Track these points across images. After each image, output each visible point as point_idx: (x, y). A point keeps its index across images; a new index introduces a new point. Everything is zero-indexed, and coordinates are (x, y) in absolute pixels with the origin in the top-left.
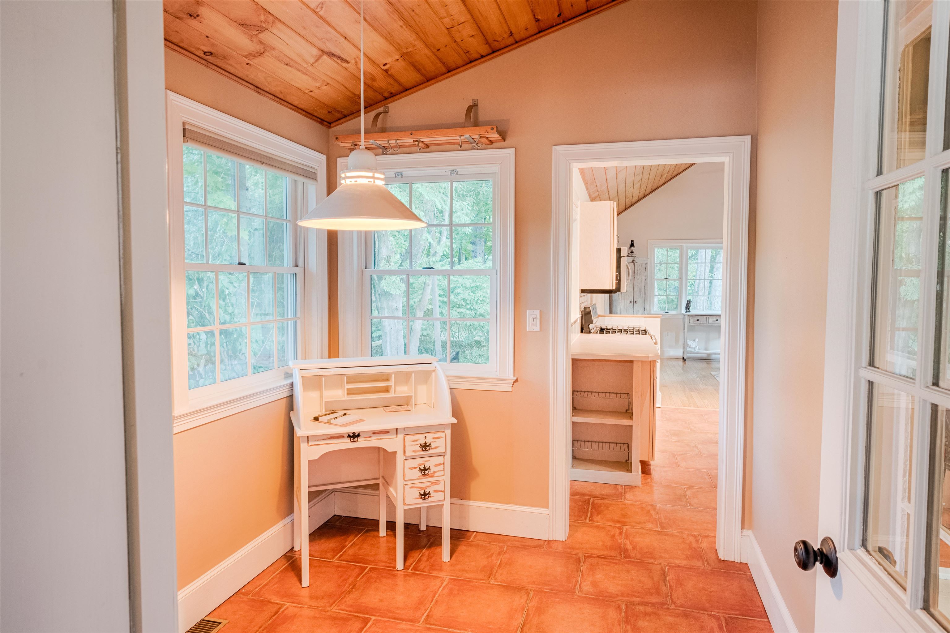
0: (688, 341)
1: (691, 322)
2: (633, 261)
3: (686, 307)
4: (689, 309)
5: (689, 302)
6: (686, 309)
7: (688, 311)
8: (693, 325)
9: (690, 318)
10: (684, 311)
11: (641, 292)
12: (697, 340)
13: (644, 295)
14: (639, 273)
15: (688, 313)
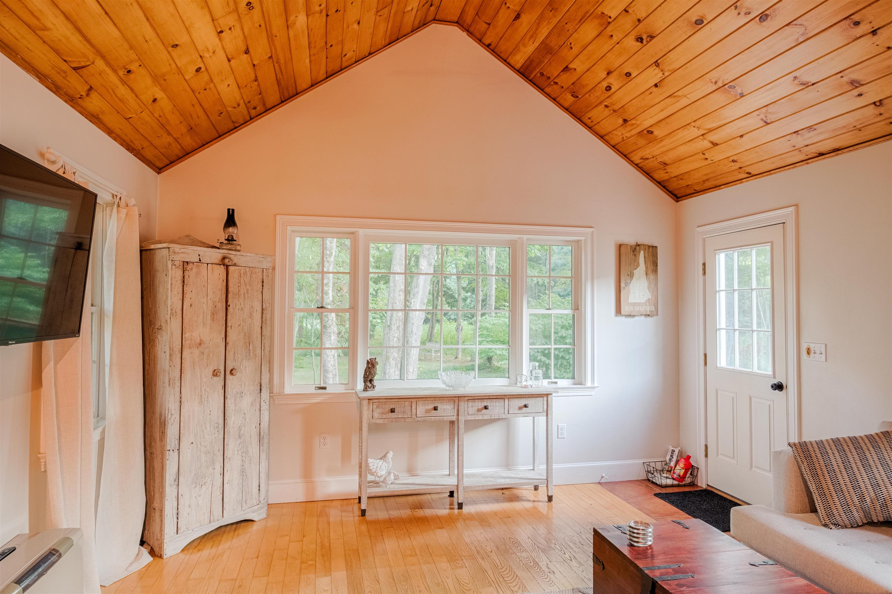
0: (370, 460)
1: (376, 415)
2: (224, 258)
3: (364, 377)
4: (371, 381)
5: (371, 365)
6: (365, 382)
7: (370, 385)
8: (381, 421)
9: (375, 406)
10: (360, 385)
11: (248, 342)
12: (390, 455)
13: (258, 352)
14: (242, 292)
15: (370, 394)
